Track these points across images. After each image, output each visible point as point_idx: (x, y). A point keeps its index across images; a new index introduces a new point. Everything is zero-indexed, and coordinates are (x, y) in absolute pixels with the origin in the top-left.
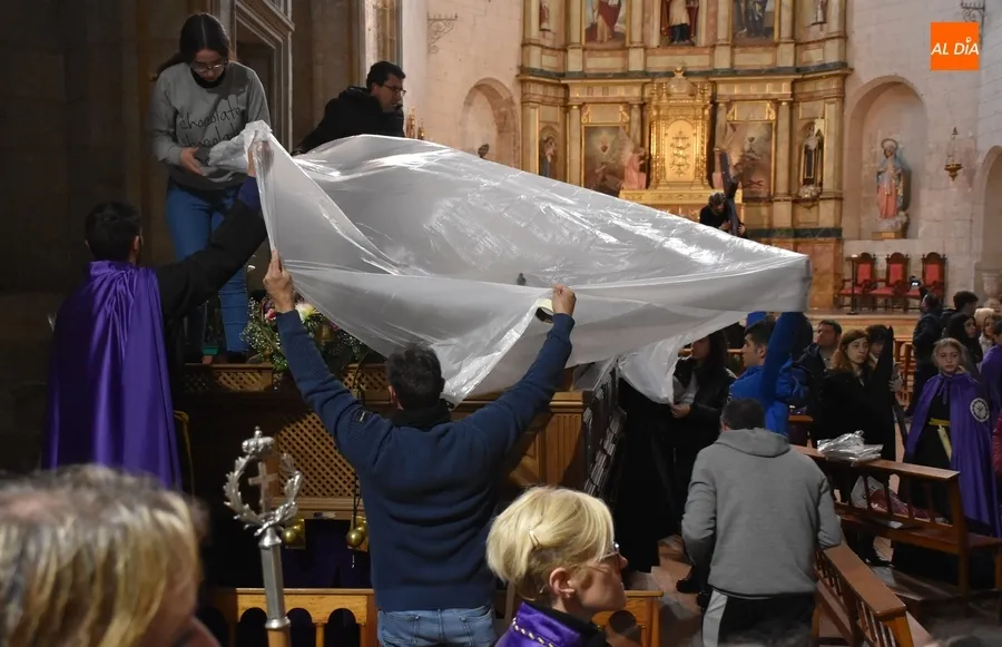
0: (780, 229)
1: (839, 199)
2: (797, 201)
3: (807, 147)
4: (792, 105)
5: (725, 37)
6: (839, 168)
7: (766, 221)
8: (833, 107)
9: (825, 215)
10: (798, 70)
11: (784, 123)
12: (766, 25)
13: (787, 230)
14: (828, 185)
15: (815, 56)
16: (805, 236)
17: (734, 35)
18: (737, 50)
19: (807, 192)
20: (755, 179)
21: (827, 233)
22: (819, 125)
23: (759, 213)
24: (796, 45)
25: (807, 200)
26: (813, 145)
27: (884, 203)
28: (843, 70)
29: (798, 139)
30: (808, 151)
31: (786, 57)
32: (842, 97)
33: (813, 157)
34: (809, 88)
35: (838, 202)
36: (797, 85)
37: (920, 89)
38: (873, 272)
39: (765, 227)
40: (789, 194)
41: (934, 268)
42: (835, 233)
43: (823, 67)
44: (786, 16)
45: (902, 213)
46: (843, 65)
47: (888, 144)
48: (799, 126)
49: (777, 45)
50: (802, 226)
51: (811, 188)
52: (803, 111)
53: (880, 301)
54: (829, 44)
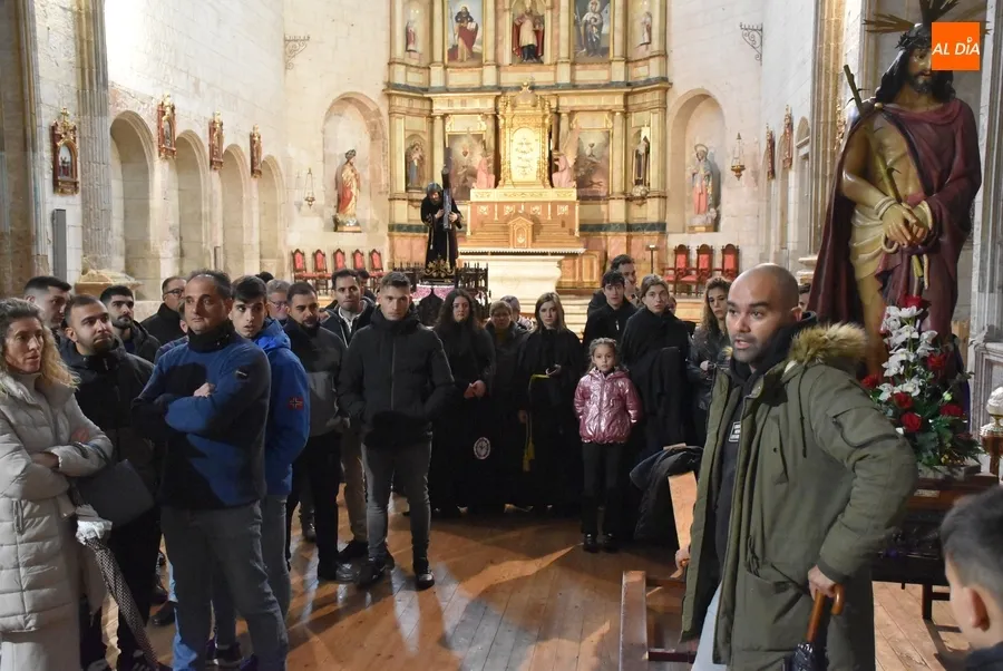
0: (614, 224)
1: (663, 197)
2: (629, 199)
3: (637, 151)
4: (626, 114)
5: (566, 55)
6: (663, 171)
7: (605, 217)
8: (656, 115)
9: (650, 211)
10: (629, 85)
11: (618, 131)
12: (603, 45)
13: (621, 225)
14: (654, 185)
15: (641, 72)
16: (638, 230)
17: (575, 53)
18: (578, 67)
19: (638, 191)
20: (595, 180)
21: (652, 227)
22: (645, 132)
23: (600, 210)
24: (627, 62)
25: (637, 198)
26: (642, 151)
27: (697, 201)
28: (664, 84)
29: (631, 144)
30: (638, 156)
31: (618, 72)
32: (664, 107)
33: (642, 160)
34: (639, 99)
35: (662, 200)
36: (630, 98)
37: (720, 101)
38: (688, 262)
39: (605, 222)
40: (624, 193)
41: (730, 258)
42: (660, 227)
43: (648, 82)
44: (618, 38)
45: (712, 210)
46: (665, 79)
47: (699, 149)
48: (632, 133)
49: (610, 62)
50: (636, 221)
51: (641, 187)
52: (635, 119)
53: (694, 287)
54: (651, 61)
